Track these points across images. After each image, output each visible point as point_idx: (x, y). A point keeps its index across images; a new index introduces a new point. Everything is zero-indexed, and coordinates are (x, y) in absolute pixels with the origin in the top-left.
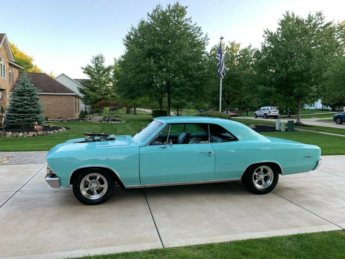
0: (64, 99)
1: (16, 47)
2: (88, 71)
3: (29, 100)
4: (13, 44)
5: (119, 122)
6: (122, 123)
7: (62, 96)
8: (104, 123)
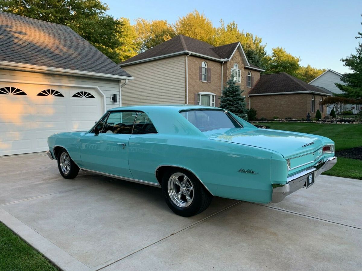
0: (297, 97)
1: (284, 50)
2: (349, 63)
3: (232, 100)
4: (282, 48)
5: (347, 123)
6: (353, 124)
7: (294, 95)
8: (327, 124)
